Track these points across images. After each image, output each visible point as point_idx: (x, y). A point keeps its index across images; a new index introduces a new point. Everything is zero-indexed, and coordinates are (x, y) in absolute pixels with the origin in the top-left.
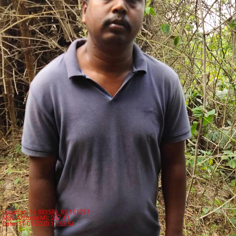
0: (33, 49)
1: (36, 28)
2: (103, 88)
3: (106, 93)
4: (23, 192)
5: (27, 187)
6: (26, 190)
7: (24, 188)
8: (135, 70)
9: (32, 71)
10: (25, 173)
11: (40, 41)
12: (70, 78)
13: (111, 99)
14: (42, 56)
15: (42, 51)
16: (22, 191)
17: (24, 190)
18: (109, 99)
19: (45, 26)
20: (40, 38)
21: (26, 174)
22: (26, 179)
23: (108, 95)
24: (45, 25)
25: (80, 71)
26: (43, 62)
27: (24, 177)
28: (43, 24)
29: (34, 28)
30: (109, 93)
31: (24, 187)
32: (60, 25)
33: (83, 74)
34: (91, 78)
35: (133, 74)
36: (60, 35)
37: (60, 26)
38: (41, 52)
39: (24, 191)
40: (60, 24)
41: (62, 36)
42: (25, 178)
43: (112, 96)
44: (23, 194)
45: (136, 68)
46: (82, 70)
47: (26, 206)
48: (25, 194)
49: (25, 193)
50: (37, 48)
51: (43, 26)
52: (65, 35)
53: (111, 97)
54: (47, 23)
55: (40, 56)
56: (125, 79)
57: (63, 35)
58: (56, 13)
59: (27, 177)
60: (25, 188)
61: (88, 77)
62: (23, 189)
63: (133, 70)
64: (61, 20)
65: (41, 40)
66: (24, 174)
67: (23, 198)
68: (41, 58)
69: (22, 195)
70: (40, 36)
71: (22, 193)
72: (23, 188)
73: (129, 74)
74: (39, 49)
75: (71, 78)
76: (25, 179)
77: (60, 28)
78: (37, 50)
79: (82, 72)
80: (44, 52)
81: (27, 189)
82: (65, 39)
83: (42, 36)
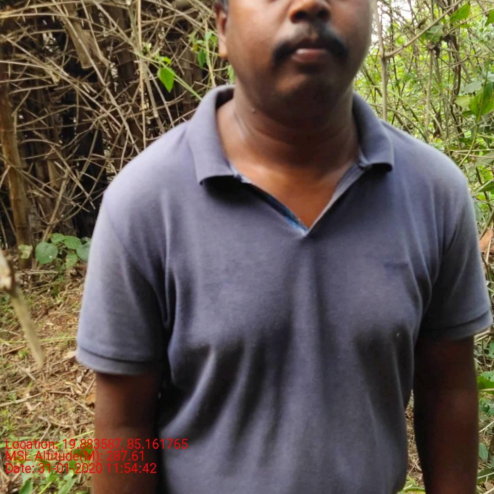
0: (8, 85)
1: (13, 38)
2: (284, 207)
3: (292, 219)
4: (9, 387)
5: (15, 377)
6: (13, 383)
7: (9, 379)
8: (366, 162)
9: (9, 131)
10: (8, 349)
11: (26, 68)
12: (201, 183)
13: (303, 233)
14: (27, 100)
15: (29, 89)
16: (4, 385)
17: (10, 382)
18: (301, 234)
19: (32, 34)
20: (25, 61)
21: (11, 349)
22: (12, 359)
23: (297, 222)
24: (32, 32)
25: (228, 164)
26: (31, 113)
27: (7, 356)
28: (29, 31)
29: (9, 40)
30: (299, 220)
31: (10, 377)
32: (66, 32)
33: (234, 171)
34: (254, 183)
35: (361, 173)
36: (66, 53)
37: (67, 35)
38: (27, 92)
39: (11, 384)
40: (67, 30)
41: (70, 56)
42: (10, 357)
43: (306, 227)
44: (9, 391)
45: (366, 156)
46: (231, 161)
47: (17, 415)
48: (13, 391)
49: (13, 389)
50: (17, 83)
51: (30, 35)
52: (80, 55)
53: (305, 229)
54: (36, 28)
55: (24, 99)
56: (338, 183)
57: (74, 53)
58: (58, 7)
59: (12, 356)
60: (12, 379)
61: (246, 180)
62: (6, 381)
63: (360, 161)
64: (70, 23)
65: (27, 64)
66: (6, 350)
67: (8, 399)
68: (25, 104)
69: (7, 393)
70: (24, 57)
71: (7, 389)
72: (7, 378)
73: (349, 172)
74: (20, 84)
75: (203, 183)
76: (9, 360)
77: (67, 40)
78: (16, 86)
79: (232, 167)
80: (32, 91)
81: (15, 380)
82: (79, 62)
83: (28, 56)
